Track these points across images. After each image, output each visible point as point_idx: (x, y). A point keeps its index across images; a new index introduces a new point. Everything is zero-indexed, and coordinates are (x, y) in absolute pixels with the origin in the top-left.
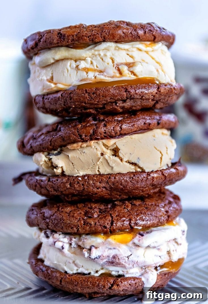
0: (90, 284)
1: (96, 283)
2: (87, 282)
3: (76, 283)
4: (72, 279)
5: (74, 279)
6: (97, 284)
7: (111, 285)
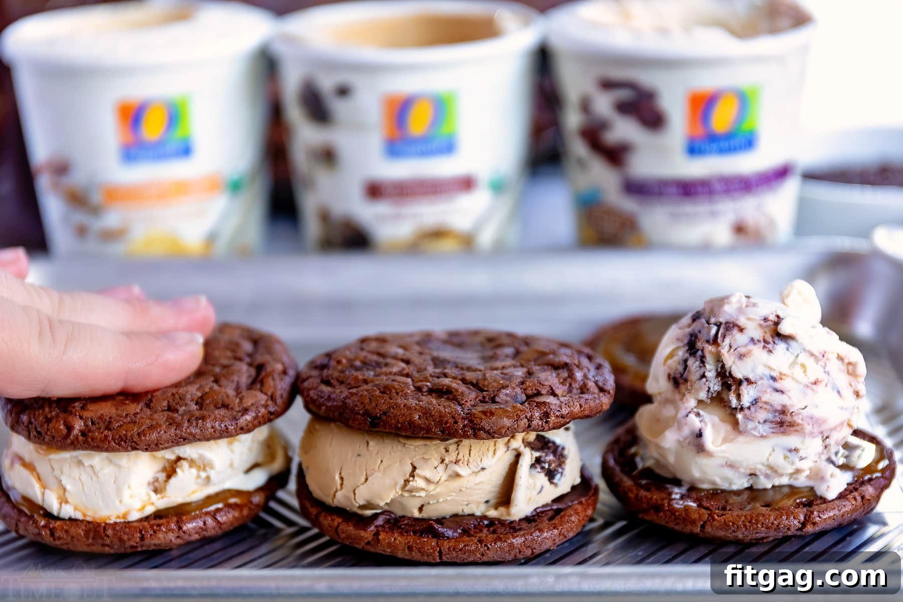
0: (762, 527)
1: (773, 524)
2: (756, 524)
3: (734, 527)
4: (726, 521)
5: (730, 521)
6: (776, 526)
7: (801, 524)
